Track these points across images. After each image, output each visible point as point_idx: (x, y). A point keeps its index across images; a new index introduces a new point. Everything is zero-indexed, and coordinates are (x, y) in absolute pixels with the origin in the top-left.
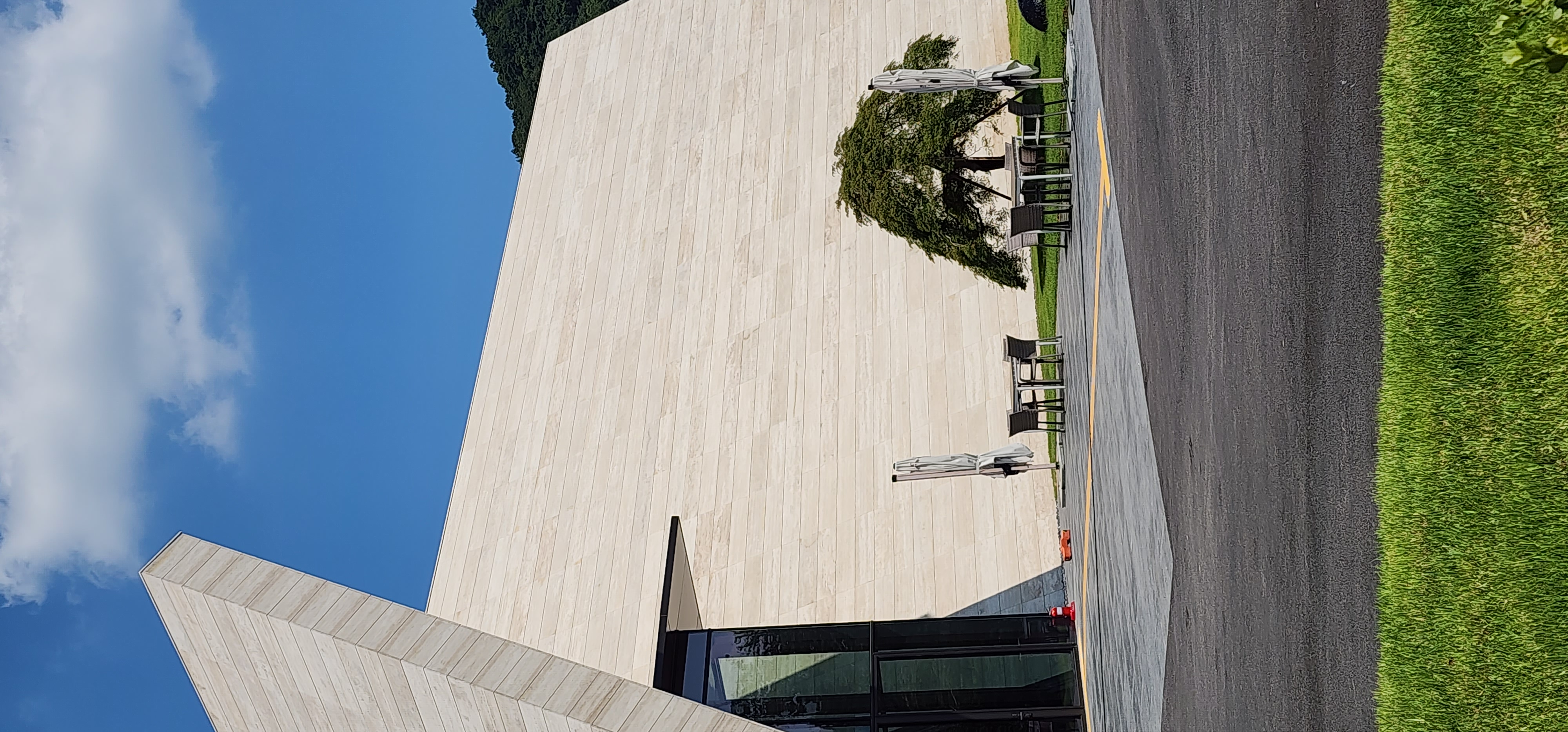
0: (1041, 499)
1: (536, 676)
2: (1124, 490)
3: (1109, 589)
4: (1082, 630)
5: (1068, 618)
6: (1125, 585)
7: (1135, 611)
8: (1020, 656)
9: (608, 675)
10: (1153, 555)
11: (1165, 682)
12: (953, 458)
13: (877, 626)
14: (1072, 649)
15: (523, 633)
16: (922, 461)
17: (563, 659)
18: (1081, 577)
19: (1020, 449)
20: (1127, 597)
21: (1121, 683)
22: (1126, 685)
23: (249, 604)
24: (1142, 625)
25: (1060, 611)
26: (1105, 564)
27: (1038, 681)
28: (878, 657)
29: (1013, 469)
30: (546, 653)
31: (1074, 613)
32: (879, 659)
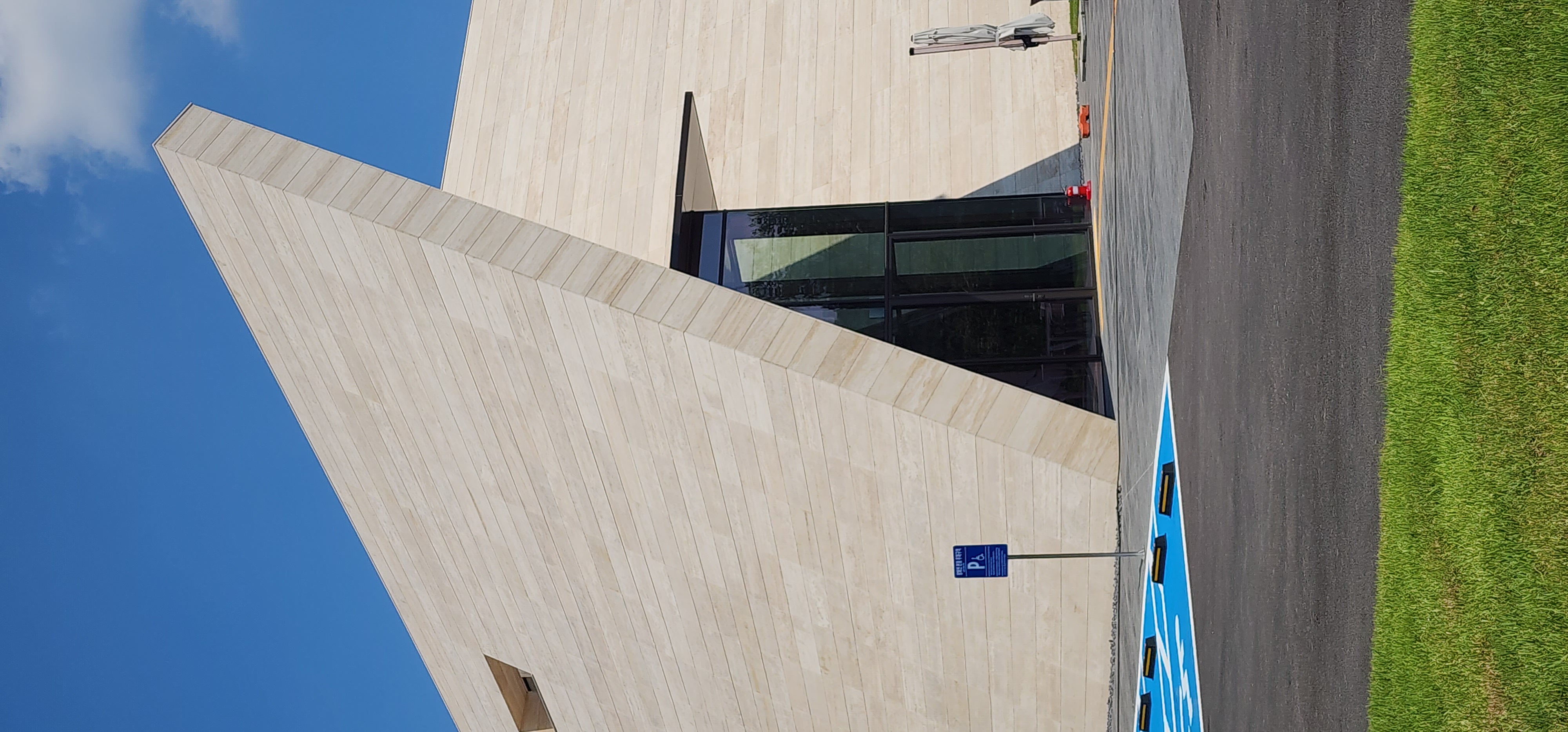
0: (1061, 73)
1: (553, 257)
2: (1147, 61)
3: (1127, 165)
4: (1098, 209)
5: (1084, 198)
6: (1143, 159)
7: (1152, 187)
8: (1035, 237)
9: (625, 256)
10: (1173, 126)
11: (1179, 258)
12: (973, 29)
13: (893, 207)
14: (1086, 229)
15: (539, 214)
16: (941, 33)
17: (580, 239)
18: (1098, 154)
19: (1040, 19)
20: (1145, 174)
21: (1135, 262)
22: (1139, 263)
23: (265, 178)
24: (1158, 201)
25: (1076, 191)
26: (1123, 140)
27: (1052, 262)
28: (893, 239)
29: (1033, 40)
30: (562, 233)
31: (1090, 192)
32: (894, 241)
